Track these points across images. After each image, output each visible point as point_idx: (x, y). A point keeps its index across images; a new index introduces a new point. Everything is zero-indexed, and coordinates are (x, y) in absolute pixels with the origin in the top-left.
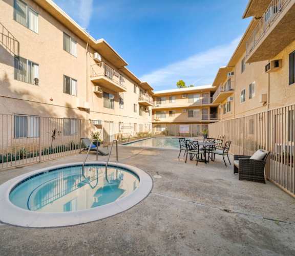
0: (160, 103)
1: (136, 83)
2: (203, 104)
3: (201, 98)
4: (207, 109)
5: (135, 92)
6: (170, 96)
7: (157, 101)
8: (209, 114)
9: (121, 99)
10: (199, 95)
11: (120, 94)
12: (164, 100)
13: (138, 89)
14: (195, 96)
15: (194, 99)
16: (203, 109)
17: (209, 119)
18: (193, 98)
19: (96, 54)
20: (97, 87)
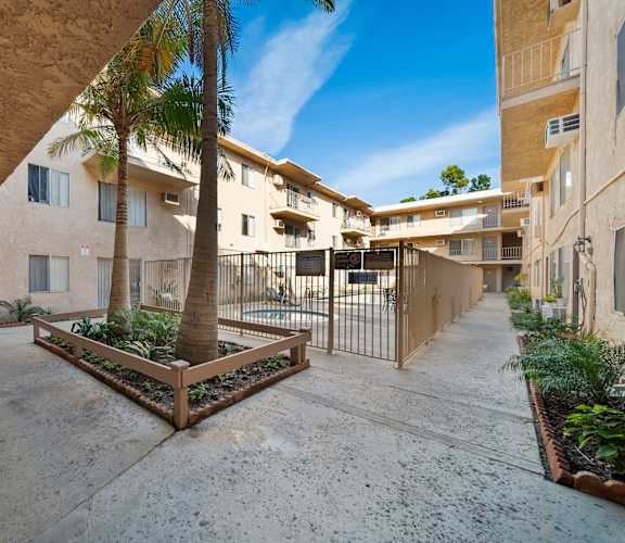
0: (388, 229)
1: (336, 200)
2: (484, 227)
3: (482, 216)
4: (496, 238)
5: (334, 216)
6: (408, 216)
7: (382, 224)
8: (499, 248)
9: (310, 231)
10: (475, 210)
11: (309, 224)
12: (395, 223)
13: (340, 210)
14: (465, 211)
15: (464, 218)
16: (484, 239)
17: (499, 257)
18: (461, 215)
19: (277, 176)
20: (278, 221)
